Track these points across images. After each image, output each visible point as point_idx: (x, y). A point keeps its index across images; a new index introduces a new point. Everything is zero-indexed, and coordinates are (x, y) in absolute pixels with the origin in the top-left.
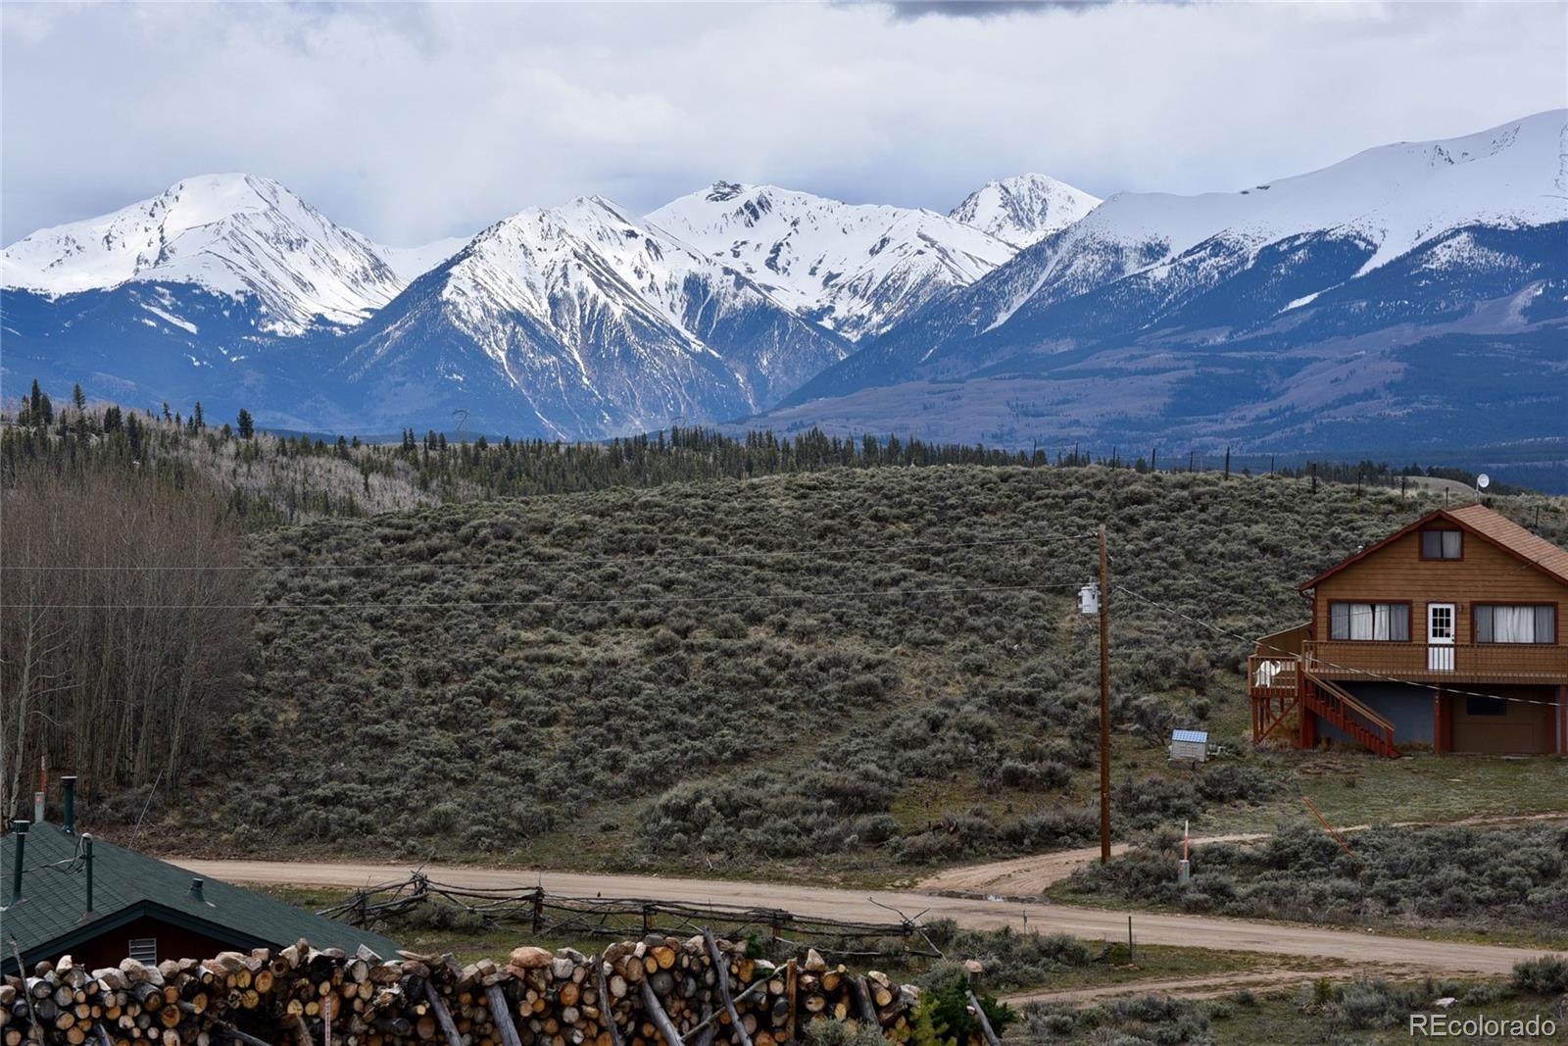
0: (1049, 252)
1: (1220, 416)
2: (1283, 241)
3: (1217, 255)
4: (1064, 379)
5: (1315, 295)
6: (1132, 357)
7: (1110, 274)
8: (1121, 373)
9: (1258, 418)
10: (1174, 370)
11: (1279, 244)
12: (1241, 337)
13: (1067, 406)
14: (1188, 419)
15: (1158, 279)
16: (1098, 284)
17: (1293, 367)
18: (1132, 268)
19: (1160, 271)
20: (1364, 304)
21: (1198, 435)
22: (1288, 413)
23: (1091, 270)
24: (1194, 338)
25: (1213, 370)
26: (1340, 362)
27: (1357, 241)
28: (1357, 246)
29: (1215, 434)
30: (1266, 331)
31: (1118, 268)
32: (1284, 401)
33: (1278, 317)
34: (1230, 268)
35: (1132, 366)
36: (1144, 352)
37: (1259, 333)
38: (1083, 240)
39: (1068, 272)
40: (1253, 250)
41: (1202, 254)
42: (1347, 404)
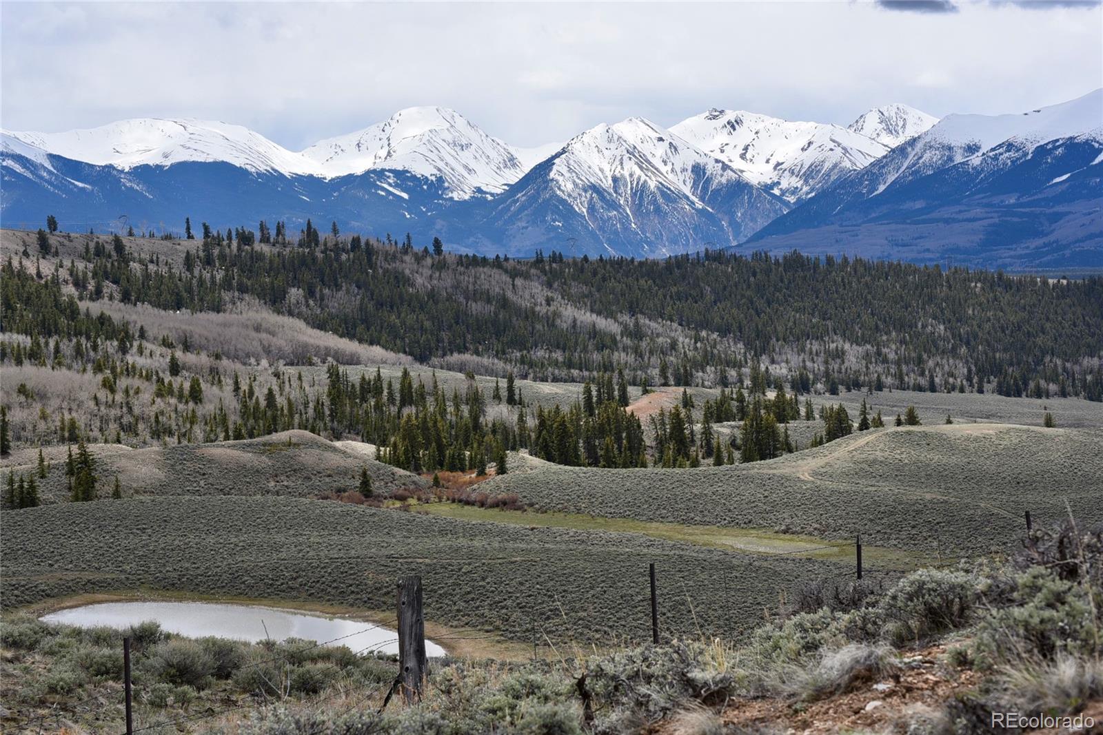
0: (909, 149)
1: (1014, 246)
2: (1049, 142)
3: (1010, 151)
4: (919, 224)
5: (1068, 175)
6: (960, 212)
7: (946, 162)
8: (955, 221)
9: (1037, 248)
10: (986, 218)
11: (1047, 144)
12: (1025, 199)
13: (922, 240)
14: (995, 248)
15: (975, 165)
16: (939, 168)
17: (1056, 218)
18: (959, 159)
19: (976, 160)
20: (1098, 180)
21: (1001, 258)
22: (1055, 245)
23: (934, 160)
24: (996, 200)
25: (1009, 219)
26: (1085, 215)
27: (1093, 143)
28: (1093, 146)
29: (1011, 257)
30: (1040, 196)
31: (950, 159)
32: (1052, 238)
33: (1045, 189)
34: (1018, 159)
35: (960, 217)
36: (966, 208)
37: (1036, 197)
38: (930, 142)
39: (921, 161)
40: (1031, 148)
41: (1001, 150)
42: (1091, 239)
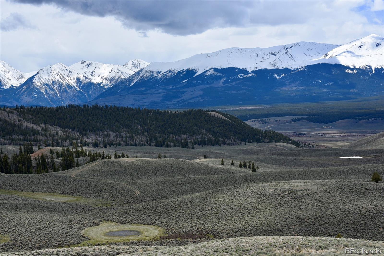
0: (141, 72)
1: (171, 101)
3: (170, 73)
4: (143, 95)
5: (187, 80)
6: (155, 91)
7: (151, 76)
9: (178, 101)
10: (163, 93)
11: (181, 71)
12: (174, 87)
13: (144, 99)
14: (165, 102)
15: (160, 77)
16: (149, 78)
17: (183, 92)
18: (155, 75)
19: (160, 75)
20: (195, 81)
22: (183, 101)
23: (148, 75)
24: (166, 87)
25: (169, 93)
26: (192, 91)
28: (194, 71)
29: (170, 104)
30: (179, 86)
31: (153, 75)
32: (182, 98)
33: (180, 84)
34: (172, 75)
35: (155, 92)
36: (157, 90)
37: (177, 86)
38: (146, 70)
39: (144, 76)
40: (176, 72)
41: (167, 73)
42: (193, 99)
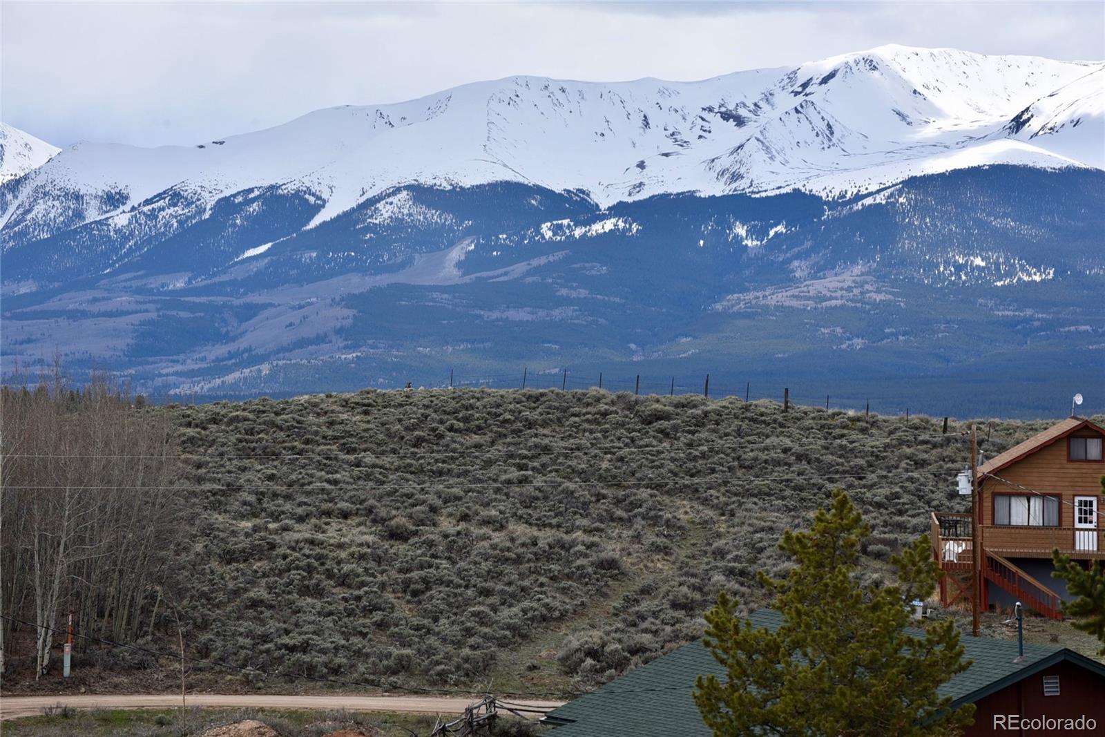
0: (9, 197)
1: (181, 357)
2: (239, 193)
3: (175, 205)
4: (27, 319)
5: (269, 245)
6: (95, 300)
7: (71, 220)
8: (84, 314)
9: (217, 360)
10: (136, 312)
11: (234, 196)
12: (199, 282)
13: (31, 345)
14: (150, 359)
15: (119, 226)
16: (59, 228)
17: (249, 312)
18: (92, 215)
19: (120, 219)
20: (314, 255)
21: (160, 375)
22: (246, 355)
23: (52, 216)
24: (154, 283)
25: (174, 313)
26: (294, 308)
27: (307, 196)
28: (307, 200)
29: (176, 374)
30: (223, 278)
31: (79, 214)
32: (242, 344)
33: (230, 267)
34: (188, 218)
35: (95, 308)
36: (106, 295)
37: (217, 279)
38: (43, 187)
39: (29, 217)
40: (210, 201)
41: (161, 203)
42: (302, 347)
